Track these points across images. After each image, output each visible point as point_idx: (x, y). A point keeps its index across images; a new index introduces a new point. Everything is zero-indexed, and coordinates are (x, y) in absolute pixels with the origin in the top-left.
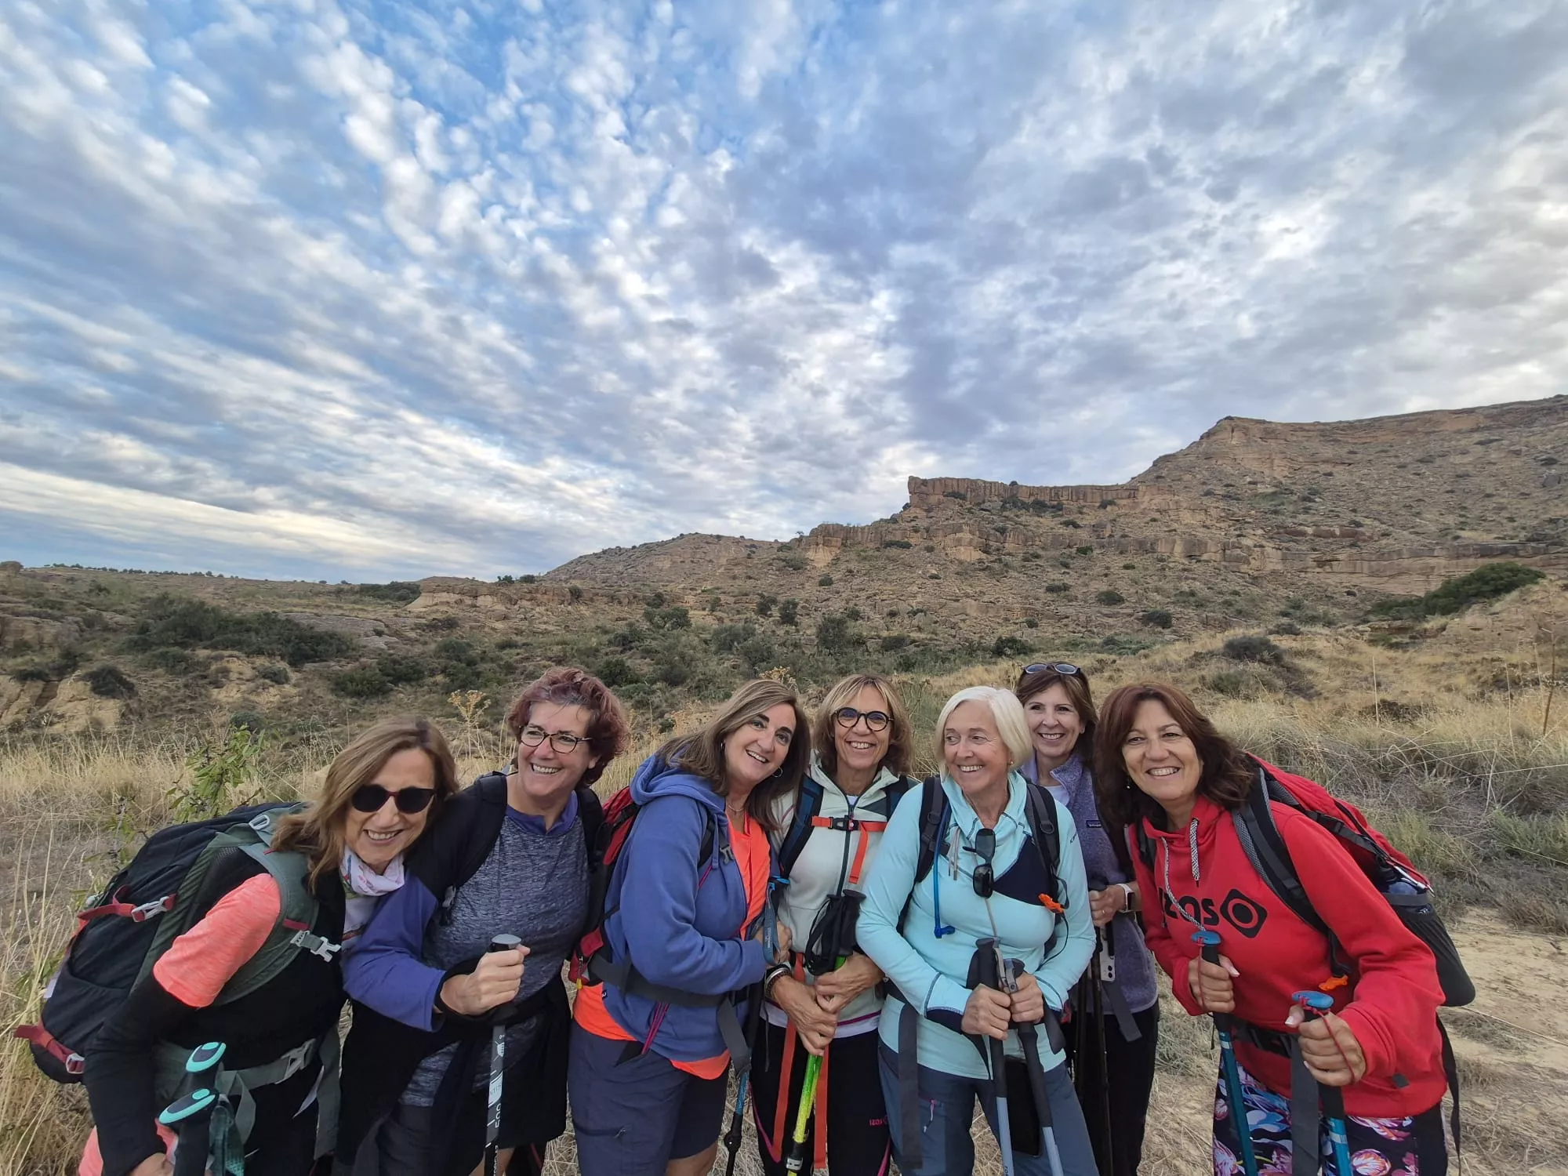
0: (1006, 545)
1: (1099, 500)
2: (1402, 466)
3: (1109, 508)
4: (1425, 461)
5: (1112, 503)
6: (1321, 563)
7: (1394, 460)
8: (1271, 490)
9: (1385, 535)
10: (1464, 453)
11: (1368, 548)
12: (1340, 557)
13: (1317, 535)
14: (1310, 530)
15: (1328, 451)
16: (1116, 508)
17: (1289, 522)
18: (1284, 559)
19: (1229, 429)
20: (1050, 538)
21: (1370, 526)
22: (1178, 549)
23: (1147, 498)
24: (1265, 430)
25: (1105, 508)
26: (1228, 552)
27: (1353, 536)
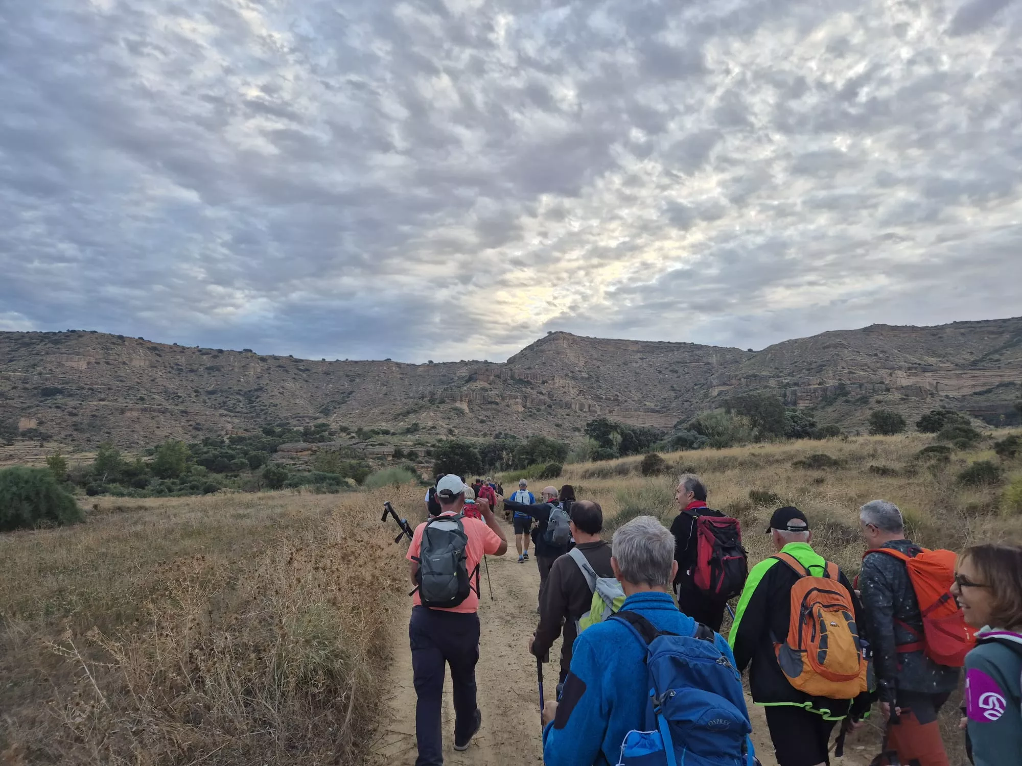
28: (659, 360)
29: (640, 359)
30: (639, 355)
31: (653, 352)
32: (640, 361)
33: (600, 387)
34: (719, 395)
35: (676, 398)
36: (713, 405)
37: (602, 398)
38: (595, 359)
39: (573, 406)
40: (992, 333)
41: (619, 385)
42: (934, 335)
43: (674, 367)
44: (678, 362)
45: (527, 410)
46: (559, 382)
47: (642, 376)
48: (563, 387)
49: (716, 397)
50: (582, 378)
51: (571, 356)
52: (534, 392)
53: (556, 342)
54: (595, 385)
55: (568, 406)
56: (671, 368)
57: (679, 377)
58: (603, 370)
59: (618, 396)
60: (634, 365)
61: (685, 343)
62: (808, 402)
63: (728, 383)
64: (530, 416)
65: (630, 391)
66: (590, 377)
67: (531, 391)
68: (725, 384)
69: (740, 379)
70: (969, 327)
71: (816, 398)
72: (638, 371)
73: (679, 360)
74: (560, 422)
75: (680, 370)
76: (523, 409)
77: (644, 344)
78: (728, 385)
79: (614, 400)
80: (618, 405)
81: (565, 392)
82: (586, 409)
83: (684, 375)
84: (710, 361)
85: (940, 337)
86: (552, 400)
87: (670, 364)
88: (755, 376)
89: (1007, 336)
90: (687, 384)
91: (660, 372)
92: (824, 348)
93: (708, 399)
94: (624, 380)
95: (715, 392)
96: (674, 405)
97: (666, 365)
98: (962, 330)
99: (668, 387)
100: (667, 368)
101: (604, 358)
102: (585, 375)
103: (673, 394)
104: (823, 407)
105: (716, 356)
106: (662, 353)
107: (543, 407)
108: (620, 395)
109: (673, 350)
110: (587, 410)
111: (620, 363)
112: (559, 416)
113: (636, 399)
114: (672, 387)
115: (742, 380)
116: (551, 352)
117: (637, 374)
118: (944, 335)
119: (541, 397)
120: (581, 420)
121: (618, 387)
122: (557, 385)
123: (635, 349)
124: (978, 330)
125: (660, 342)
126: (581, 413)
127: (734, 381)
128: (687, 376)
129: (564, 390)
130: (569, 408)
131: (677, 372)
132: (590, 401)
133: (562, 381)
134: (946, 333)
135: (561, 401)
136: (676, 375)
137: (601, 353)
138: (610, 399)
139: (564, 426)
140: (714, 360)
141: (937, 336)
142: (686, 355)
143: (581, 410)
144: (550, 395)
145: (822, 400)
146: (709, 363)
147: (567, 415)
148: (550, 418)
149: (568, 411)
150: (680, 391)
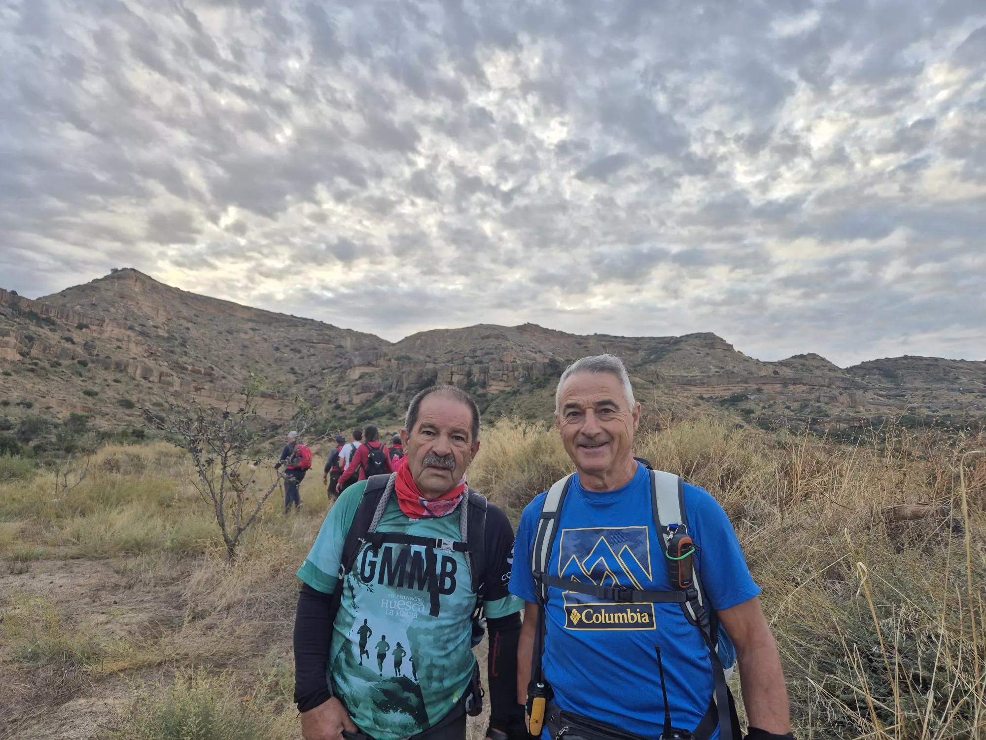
0: (32, 350)
1: (77, 321)
2: (220, 333)
3: (84, 330)
4: (230, 332)
5: (87, 327)
6: (197, 389)
7: (215, 327)
8: (166, 335)
9: (224, 378)
10: (246, 333)
11: (218, 383)
12: (206, 387)
13: (193, 371)
14: (190, 368)
15: (185, 312)
16: (89, 331)
17: (180, 360)
18: (181, 384)
19: (135, 278)
20: (59, 350)
21: (217, 372)
22: (139, 372)
23: (109, 329)
24: (153, 285)
25: (81, 329)
26: (162, 378)
27: (210, 375)
28: (278, 334)
29: (252, 329)
30: (251, 325)
31: (270, 324)
32: (251, 332)
33: (186, 354)
34: (360, 377)
35: (297, 382)
36: (354, 390)
37: (186, 369)
38: (184, 318)
39: (130, 370)
40: (629, 349)
41: (218, 356)
42: (580, 344)
43: (296, 345)
44: (302, 341)
45: (28, 361)
46: (111, 330)
47: (252, 351)
48: (118, 340)
49: (356, 380)
50: (158, 336)
51: (146, 306)
52: (54, 338)
53: (122, 281)
54: (178, 350)
55: (121, 367)
56: (292, 347)
57: (302, 358)
58: (194, 333)
59: (212, 369)
60: (242, 335)
61: (312, 320)
62: (502, 384)
63: (374, 363)
64: (32, 370)
65: (232, 367)
66: (171, 338)
67: (50, 334)
68: (369, 364)
69: (390, 360)
70: (609, 341)
71: (516, 379)
72: (247, 343)
73: (304, 338)
74: (96, 389)
75: (305, 350)
76: (18, 357)
77: (258, 313)
78: (373, 366)
79: (206, 374)
80: (211, 381)
81: (119, 347)
82: (154, 378)
83: (309, 356)
84: (343, 343)
85: (586, 347)
86: (90, 354)
87: (292, 342)
88: (409, 358)
89: (642, 353)
90: (312, 368)
91: (277, 349)
92: (483, 338)
93: (347, 383)
94: (226, 351)
95: (355, 374)
96: (294, 390)
97: (286, 342)
98: (603, 343)
99: (287, 368)
100: (287, 346)
101: (199, 320)
102: (161, 333)
103: (292, 378)
104: (531, 391)
105: (351, 338)
106: (281, 326)
107: (66, 362)
108: (215, 368)
109: (297, 326)
110: (156, 380)
111: (222, 330)
112: (98, 381)
113: (240, 377)
114: (292, 369)
115: (393, 361)
116: (110, 294)
117: (245, 347)
118: (588, 345)
119: (68, 345)
120: (141, 392)
121: (216, 359)
122: (106, 335)
123: (246, 317)
124: (617, 344)
125: (281, 314)
126: (143, 382)
127: (381, 361)
128: (313, 359)
129: (119, 344)
130: (121, 371)
131: (299, 352)
132: (165, 369)
133: (117, 331)
134: (589, 343)
135: (108, 357)
136: (299, 355)
137: (194, 312)
138: (199, 372)
139: (102, 396)
140: (348, 343)
141: (582, 346)
142: (314, 333)
143: (145, 378)
144: (88, 346)
145: (525, 382)
146: (341, 347)
147: (116, 381)
148: (78, 381)
149: (118, 376)
150: (303, 375)
